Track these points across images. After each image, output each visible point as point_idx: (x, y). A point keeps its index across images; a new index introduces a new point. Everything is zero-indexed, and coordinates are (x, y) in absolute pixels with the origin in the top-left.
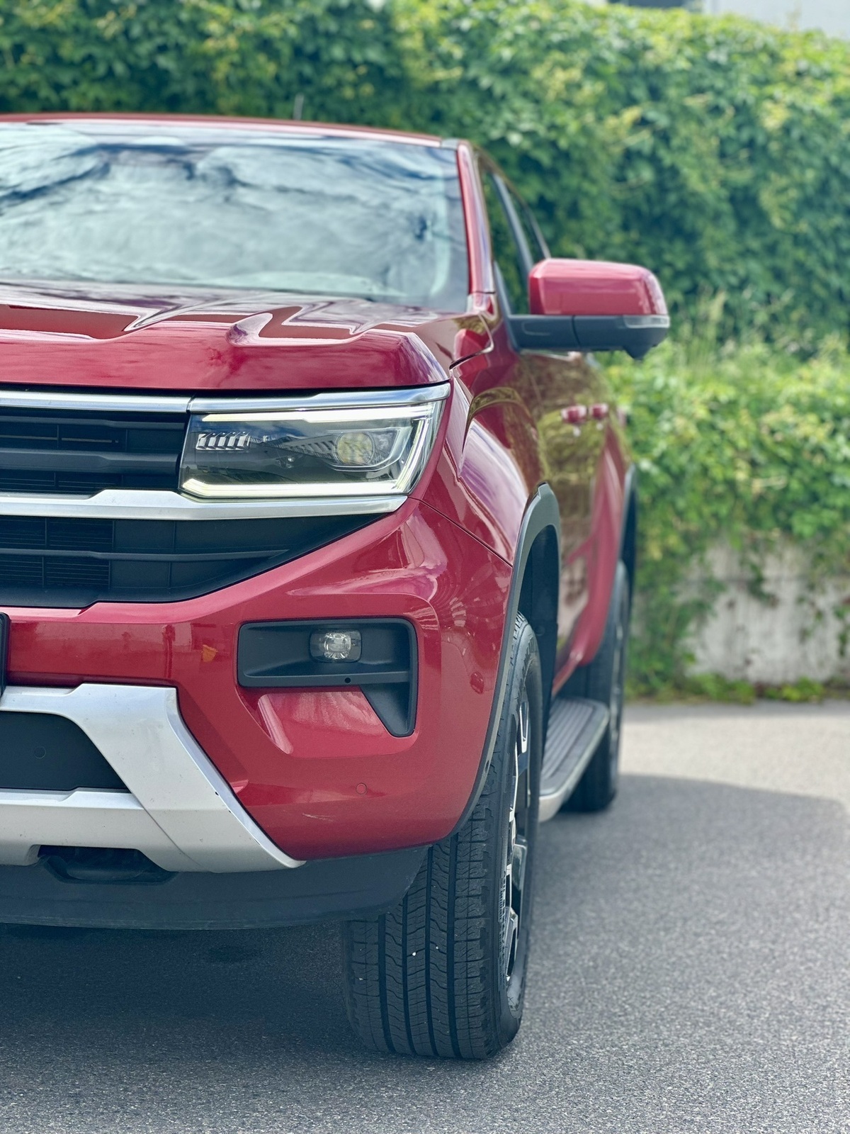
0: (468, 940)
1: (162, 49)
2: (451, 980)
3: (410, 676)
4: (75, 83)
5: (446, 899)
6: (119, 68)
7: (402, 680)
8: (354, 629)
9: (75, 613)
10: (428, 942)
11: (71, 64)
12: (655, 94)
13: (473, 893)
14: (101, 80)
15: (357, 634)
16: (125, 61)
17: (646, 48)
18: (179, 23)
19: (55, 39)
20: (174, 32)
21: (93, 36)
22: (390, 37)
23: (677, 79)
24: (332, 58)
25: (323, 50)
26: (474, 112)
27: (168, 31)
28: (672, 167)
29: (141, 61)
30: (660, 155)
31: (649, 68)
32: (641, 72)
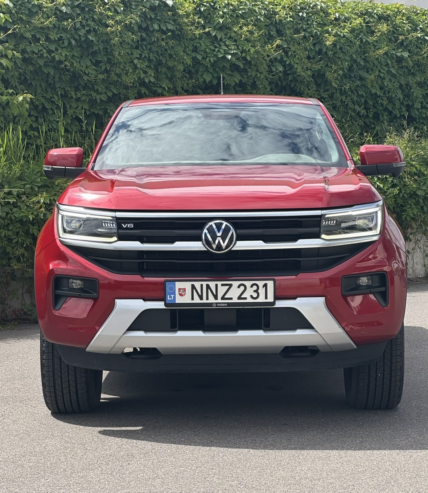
0: (396, 369)
1: (89, 32)
2: (390, 383)
3: (386, 289)
4: (57, 50)
5: (389, 357)
6: (73, 42)
7: (384, 290)
8: (369, 276)
9: (294, 277)
10: (384, 371)
11: (54, 41)
12: (280, 33)
13: (398, 354)
14: (66, 47)
15: (370, 277)
17: (275, 13)
18: (94, 20)
19: (46, 31)
21: (61, 28)
22: (176, 18)
23: (288, 25)
24: (154, 29)
25: (150, 26)
26: (209, 47)
27: (89, 24)
28: (290, 64)
29: (81, 37)
30: (285, 59)
31: (278, 21)
32: (274, 23)
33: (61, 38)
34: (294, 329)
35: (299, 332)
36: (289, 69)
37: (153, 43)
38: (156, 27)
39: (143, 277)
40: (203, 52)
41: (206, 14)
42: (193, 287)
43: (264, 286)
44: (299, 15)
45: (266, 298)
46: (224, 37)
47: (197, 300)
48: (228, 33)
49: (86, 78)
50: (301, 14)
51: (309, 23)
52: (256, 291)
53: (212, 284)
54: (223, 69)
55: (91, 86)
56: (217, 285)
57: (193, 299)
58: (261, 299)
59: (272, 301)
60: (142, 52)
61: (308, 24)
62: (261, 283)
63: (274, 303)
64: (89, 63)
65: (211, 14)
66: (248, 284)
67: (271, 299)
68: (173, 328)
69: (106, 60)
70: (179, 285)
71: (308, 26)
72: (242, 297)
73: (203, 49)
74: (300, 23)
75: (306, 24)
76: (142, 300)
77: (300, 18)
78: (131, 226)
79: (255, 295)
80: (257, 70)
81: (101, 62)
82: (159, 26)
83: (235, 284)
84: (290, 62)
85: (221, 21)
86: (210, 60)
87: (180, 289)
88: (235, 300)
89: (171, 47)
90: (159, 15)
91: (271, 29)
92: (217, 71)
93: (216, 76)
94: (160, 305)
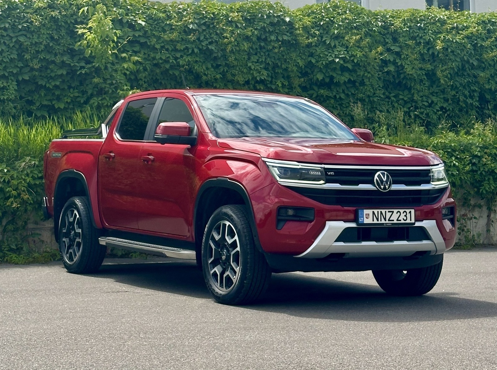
1: (211, 43)
3: (454, 216)
4: (182, 56)
6: (196, 50)
11: (181, 51)
12: (395, 41)
14: (190, 55)
15: (447, 209)
16: (198, 48)
18: (217, 34)
19: (175, 43)
20: (215, 37)
21: (187, 41)
22: (292, 30)
23: (403, 34)
24: (271, 40)
25: (268, 37)
26: (324, 52)
27: (213, 37)
28: (401, 65)
29: (203, 47)
30: (397, 61)
31: (393, 31)
32: (390, 33)
33: (187, 48)
34: (420, 240)
35: (425, 242)
36: (400, 69)
37: (271, 50)
38: (273, 38)
39: (343, 207)
40: (317, 56)
41: (325, 27)
42: (374, 213)
43: (409, 213)
44: (417, 26)
45: (411, 220)
46: (337, 44)
47: (375, 221)
48: (341, 41)
49: (204, 78)
50: (419, 25)
51: (425, 31)
52: (406, 216)
53: (383, 211)
54: (334, 70)
55: (211, 84)
56: (386, 211)
57: (373, 221)
58: (408, 221)
59: (414, 222)
60: (259, 57)
61: (424, 33)
62: (408, 211)
63: (414, 224)
64: (210, 66)
65: (330, 26)
66: (402, 211)
67: (413, 221)
68: (359, 240)
69: (224, 64)
70: (366, 211)
71: (424, 34)
72: (399, 219)
73: (318, 54)
74: (417, 32)
75: (423, 32)
76: (342, 222)
77: (418, 28)
78: (332, 173)
79: (405, 219)
80: (366, 70)
81: (220, 65)
82: (277, 37)
83: (395, 211)
84: (402, 63)
85: (336, 32)
86: (322, 63)
87: (366, 214)
88: (395, 222)
89: (287, 53)
90: (277, 29)
91: (388, 37)
92: (328, 72)
93: (327, 75)
94: (353, 225)
